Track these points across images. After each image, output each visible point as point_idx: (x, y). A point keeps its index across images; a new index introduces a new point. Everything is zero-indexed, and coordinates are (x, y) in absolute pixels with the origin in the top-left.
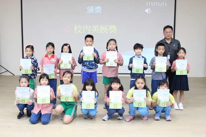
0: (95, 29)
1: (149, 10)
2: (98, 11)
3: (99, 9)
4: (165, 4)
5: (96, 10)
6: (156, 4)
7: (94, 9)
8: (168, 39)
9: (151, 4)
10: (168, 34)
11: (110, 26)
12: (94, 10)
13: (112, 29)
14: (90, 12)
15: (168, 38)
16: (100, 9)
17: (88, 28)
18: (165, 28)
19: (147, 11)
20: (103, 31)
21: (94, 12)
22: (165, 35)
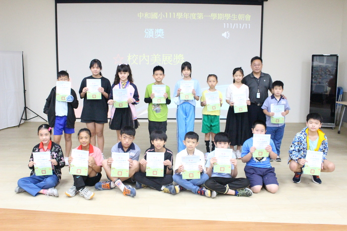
0: (156, 59)
1: (227, 33)
2: (159, 35)
3: (160, 32)
4: (248, 26)
5: (157, 34)
6: (236, 25)
7: (154, 32)
8: (257, 73)
9: (230, 25)
10: (257, 67)
11: (176, 55)
12: (154, 34)
13: (178, 60)
14: (149, 36)
15: (257, 71)
16: (163, 32)
17: (147, 58)
18: (253, 60)
19: (224, 35)
20: (166, 62)
21: (154, 36)
22: (252, 68)
